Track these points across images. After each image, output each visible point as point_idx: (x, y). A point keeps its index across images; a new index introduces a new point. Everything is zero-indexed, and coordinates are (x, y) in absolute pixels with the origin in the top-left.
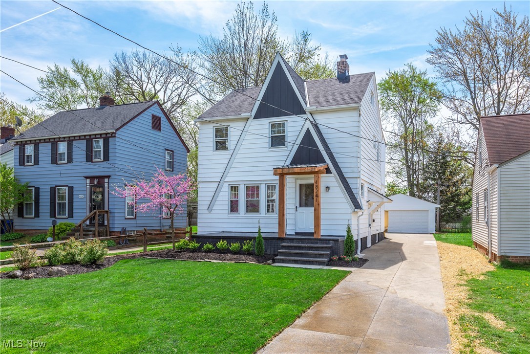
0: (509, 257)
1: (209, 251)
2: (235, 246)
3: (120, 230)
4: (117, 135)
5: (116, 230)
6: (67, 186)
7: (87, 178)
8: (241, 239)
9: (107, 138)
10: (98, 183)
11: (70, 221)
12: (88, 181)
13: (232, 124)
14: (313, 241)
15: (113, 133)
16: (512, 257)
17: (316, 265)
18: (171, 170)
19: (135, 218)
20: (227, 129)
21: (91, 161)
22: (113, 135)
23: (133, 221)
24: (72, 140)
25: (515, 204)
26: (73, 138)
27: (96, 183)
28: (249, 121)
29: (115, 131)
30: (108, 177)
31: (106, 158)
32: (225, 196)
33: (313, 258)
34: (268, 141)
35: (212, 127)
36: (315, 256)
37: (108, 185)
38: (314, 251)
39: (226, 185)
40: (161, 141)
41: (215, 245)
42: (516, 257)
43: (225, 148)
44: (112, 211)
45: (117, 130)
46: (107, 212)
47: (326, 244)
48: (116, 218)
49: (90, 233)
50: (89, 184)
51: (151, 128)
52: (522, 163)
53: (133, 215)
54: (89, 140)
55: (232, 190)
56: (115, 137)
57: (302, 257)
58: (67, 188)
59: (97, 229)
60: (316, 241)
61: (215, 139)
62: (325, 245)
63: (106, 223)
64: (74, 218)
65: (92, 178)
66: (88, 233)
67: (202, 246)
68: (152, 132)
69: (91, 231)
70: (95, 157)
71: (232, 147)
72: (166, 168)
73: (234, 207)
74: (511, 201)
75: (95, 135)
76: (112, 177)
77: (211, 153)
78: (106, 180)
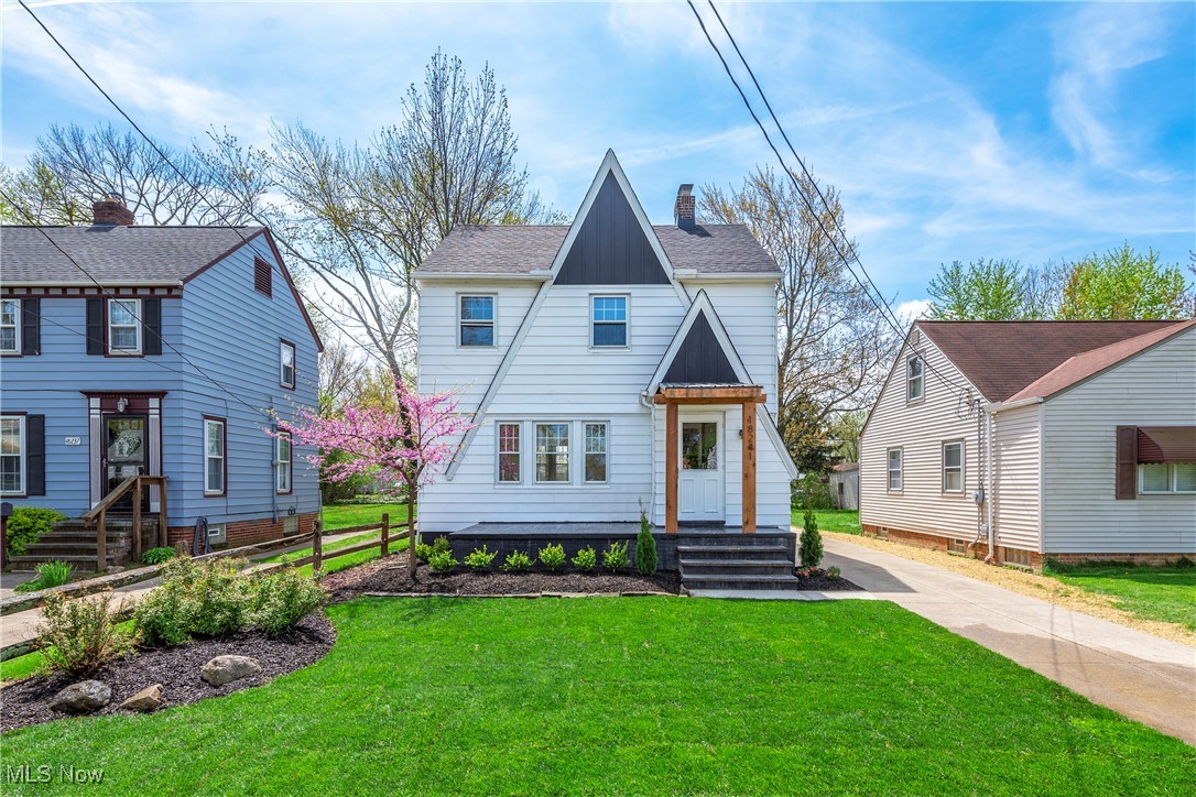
0: (1056, 555)
1: (520, 570)
2: (586, 556)
3: (193, 523)
4: (185, 295)
5: (187, 523)
6: (24, 414)
7: (90, 394)
8: (600, 542)
9: (153, 301)
10: (126, 407)
11: (35, 504)
12: (95, 402)
13: (502, 291)
14: (744, 539)
15: (177, 287)
16: (1062, 554)
17: (776, 589)
18: (291, 386)
19: (225, 493)
20: (489, 301)
21: (105, 352)
22: (174, 292)
23: (221, 502)
24: (40, 297)
25: (1067, 465)
26: (42, 292)
27: (121, 408)
28: (545, 287)
29: (181, 283)
30: (161, 395)
31: (153, 345)
32: (485, 446)
33: (762, 574)
34: (587, 333)
35: (454, 294)
36: (765, 570)
37: (160, 414)
38: (752, 559)
39: (490, 421)
40: (272, 320)
41: (533, 555)
42: (1067, 554)
43: (487, 341)
44: (173, 477)
45: (186, 281)
46: (160, 481)
47: (771, 544)
48: (185, 496)
49: (122, 534)
50: (98, 411)
51: (253, 288)
52: (1078, 397)
53: (219, 488)
54: (97, 302)
55: (502, 434)
56: (180, 297)
57: (736, 574)
58: (22, 419)
59: (139, 523)
60: (749, 539)
61: (461, 320)
62: (772, 548)
63: (155, 507)
64: (49, 496)
65: (108, 397)
66: (115, 534)
67: (501, 559)
68: (255, 296)
69: (119, 529)
70: (114, 343)
71: (507, 341)
72: (284, 384)
73: (509, 469)
74: (1061, 460)
75: (117, 288)
76: (172, 395)
77: (452, 351)
78: (154, 403)
